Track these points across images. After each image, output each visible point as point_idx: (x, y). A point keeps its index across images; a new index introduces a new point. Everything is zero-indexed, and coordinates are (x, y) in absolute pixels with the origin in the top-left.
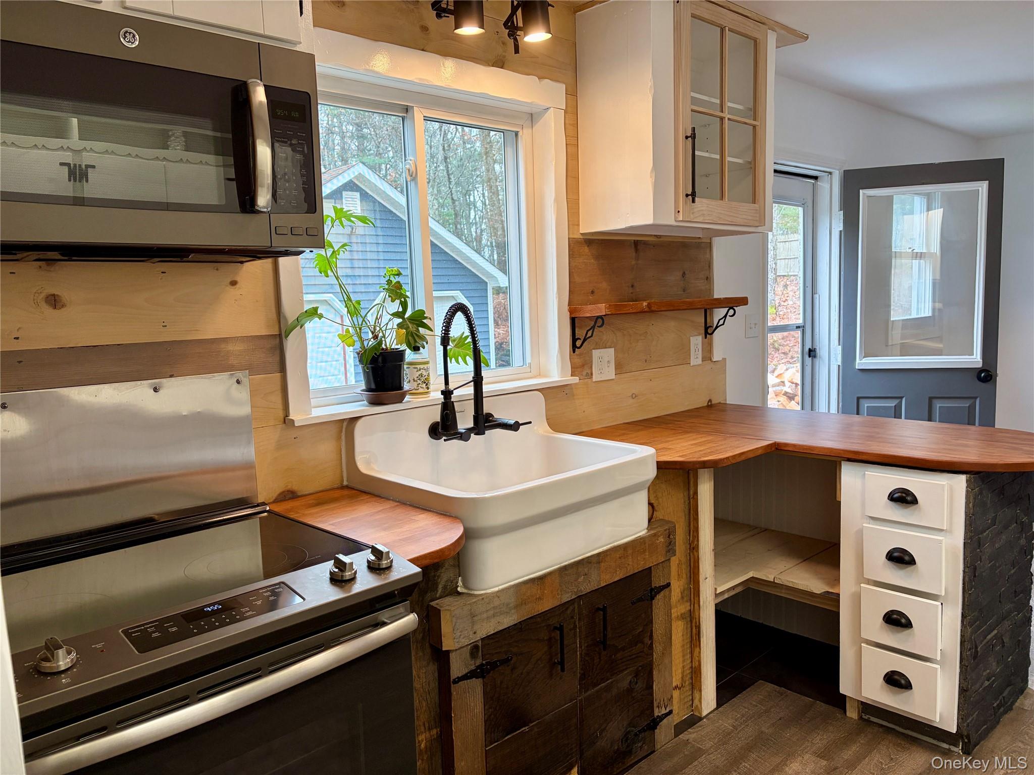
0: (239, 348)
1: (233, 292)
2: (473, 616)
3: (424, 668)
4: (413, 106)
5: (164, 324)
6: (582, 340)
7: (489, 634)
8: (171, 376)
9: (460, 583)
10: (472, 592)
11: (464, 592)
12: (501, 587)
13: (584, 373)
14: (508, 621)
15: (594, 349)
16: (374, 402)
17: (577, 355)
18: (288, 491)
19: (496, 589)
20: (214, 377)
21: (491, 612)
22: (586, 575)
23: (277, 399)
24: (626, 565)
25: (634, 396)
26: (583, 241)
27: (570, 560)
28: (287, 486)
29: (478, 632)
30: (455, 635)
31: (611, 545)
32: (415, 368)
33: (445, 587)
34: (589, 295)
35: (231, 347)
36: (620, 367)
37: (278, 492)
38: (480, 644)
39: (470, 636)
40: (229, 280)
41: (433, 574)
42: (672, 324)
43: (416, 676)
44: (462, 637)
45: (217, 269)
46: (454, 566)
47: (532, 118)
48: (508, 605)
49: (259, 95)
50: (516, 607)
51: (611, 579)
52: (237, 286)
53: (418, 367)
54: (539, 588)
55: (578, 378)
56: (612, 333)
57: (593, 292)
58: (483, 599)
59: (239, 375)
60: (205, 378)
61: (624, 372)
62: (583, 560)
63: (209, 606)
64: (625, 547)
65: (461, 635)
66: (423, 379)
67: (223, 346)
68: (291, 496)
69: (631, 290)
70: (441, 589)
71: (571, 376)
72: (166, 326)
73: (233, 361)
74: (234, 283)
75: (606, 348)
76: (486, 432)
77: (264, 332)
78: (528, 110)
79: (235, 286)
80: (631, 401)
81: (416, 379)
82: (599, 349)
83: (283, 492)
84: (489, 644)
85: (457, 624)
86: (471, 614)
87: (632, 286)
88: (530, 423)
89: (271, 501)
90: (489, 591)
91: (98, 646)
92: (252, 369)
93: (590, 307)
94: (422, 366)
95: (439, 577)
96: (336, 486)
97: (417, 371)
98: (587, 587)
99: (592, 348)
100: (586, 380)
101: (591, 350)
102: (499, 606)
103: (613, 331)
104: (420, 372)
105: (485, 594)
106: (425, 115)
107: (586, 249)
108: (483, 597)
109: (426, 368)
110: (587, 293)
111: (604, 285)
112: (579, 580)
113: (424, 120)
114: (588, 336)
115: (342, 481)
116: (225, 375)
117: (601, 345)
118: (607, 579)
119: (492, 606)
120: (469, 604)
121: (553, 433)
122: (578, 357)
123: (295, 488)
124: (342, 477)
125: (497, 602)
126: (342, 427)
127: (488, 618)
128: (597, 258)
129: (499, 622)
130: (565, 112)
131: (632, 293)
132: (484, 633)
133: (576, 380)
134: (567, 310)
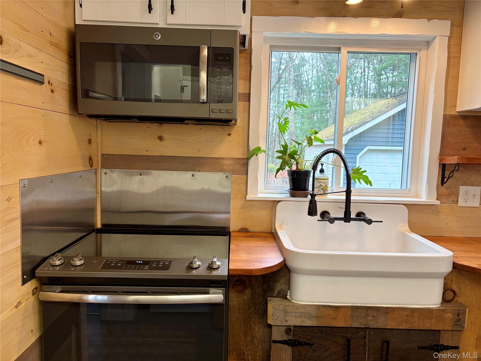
0: (229, 163)
1: (229, 138)
2: (286, 312)
3: (262, 329)
4: (341, 47)
5: (199, 150)
6: (447, 178)
7: (295, 325)
8: (200, 171)
9: (289, 294)
10: (292, 300)
11: (289, 298)
12: (307, 303)
13: (450, 200)
14: (308, 323)
16: (293, 195)
18: (245, 228)
19: (304, 303)
20: (217, 173)
21: (298, 314)
22: (374, 317)
23: (244, 187)
24: (413, 322)
26: (459, 116)
27: (362, 304)
28: (244, 226)
29: (288, 321)
30: (273, 318)
31: (401, 306)
32: (318, 181)
33: (279, 293)
34: (461, 150)
35: (225, 162)
37: (239, 228)
38: (292, 328)
39: (283, 322)
40: (228, 133)
41: (272, 284)
43: (257, 330)
44: (277, 320)
45: (223, 128)
46: (286, 283)
47: (428, 43)
48: (310, 314)
49: (205, 52)
50: (316, 317)
51: (396, 326)
52: (231, 136)
53: (320, 181)
54: (334, 312)
55: (440, 201)
56: (480, 176)
57: (464, 149)
58: (293, 305)
59: (227, 174)
60: (213, 174)
62: (373, 307)
63: (139, 261)
64: (413, 310)
65: (277, 319)
66: (321, 187)
67: (222, 161)
68: (245, 231)
70: (276, 293)
71: (437, 200)
72: (199, 151)
73: (226, 168)
74: (229, 135)
75: (474, 186)
76: (351, 221)
77: (240, 157)
78: (426, 39)
79: (230, 136)
81: (318, 187)
82: (463, 185)
83: (242, 228)
84: (298, 331)
85: (275, 312)
86: (285, 310)
88: (382, 222)
89: (236, 231)
90: (300, 303)
91: (94, 262)
92: (234, 172)
93: (450, 158)
94: (322, 181)
95: (275, 286)
96: (268, 231)
97: (319, 183)
98: (374, 324)
99: (459, 185)
100: (450, 204)
102: (304, 312)
104: (320, 184)
105: (297, 303)
106: (348, 51)
108: (294, 305)
109: (324, 182)
112: (368, 318)
113: (347, 53)
114: (450, 176)
115: (272, 230)
116: (221, 174)
117: (469, 184)
118: (391, 324)
119: (299, 311)
120: (284, 305)
121: (409, 233)
122: (445, 189)
123: (248, 228)
124: (272, 228)
125: (302, 310)
126: (274, 204)
127: (295, 316)
129: (303, 321)
130: (449, 38)
132: (292, 324)
133: (438, 203)
134: (437, 158)
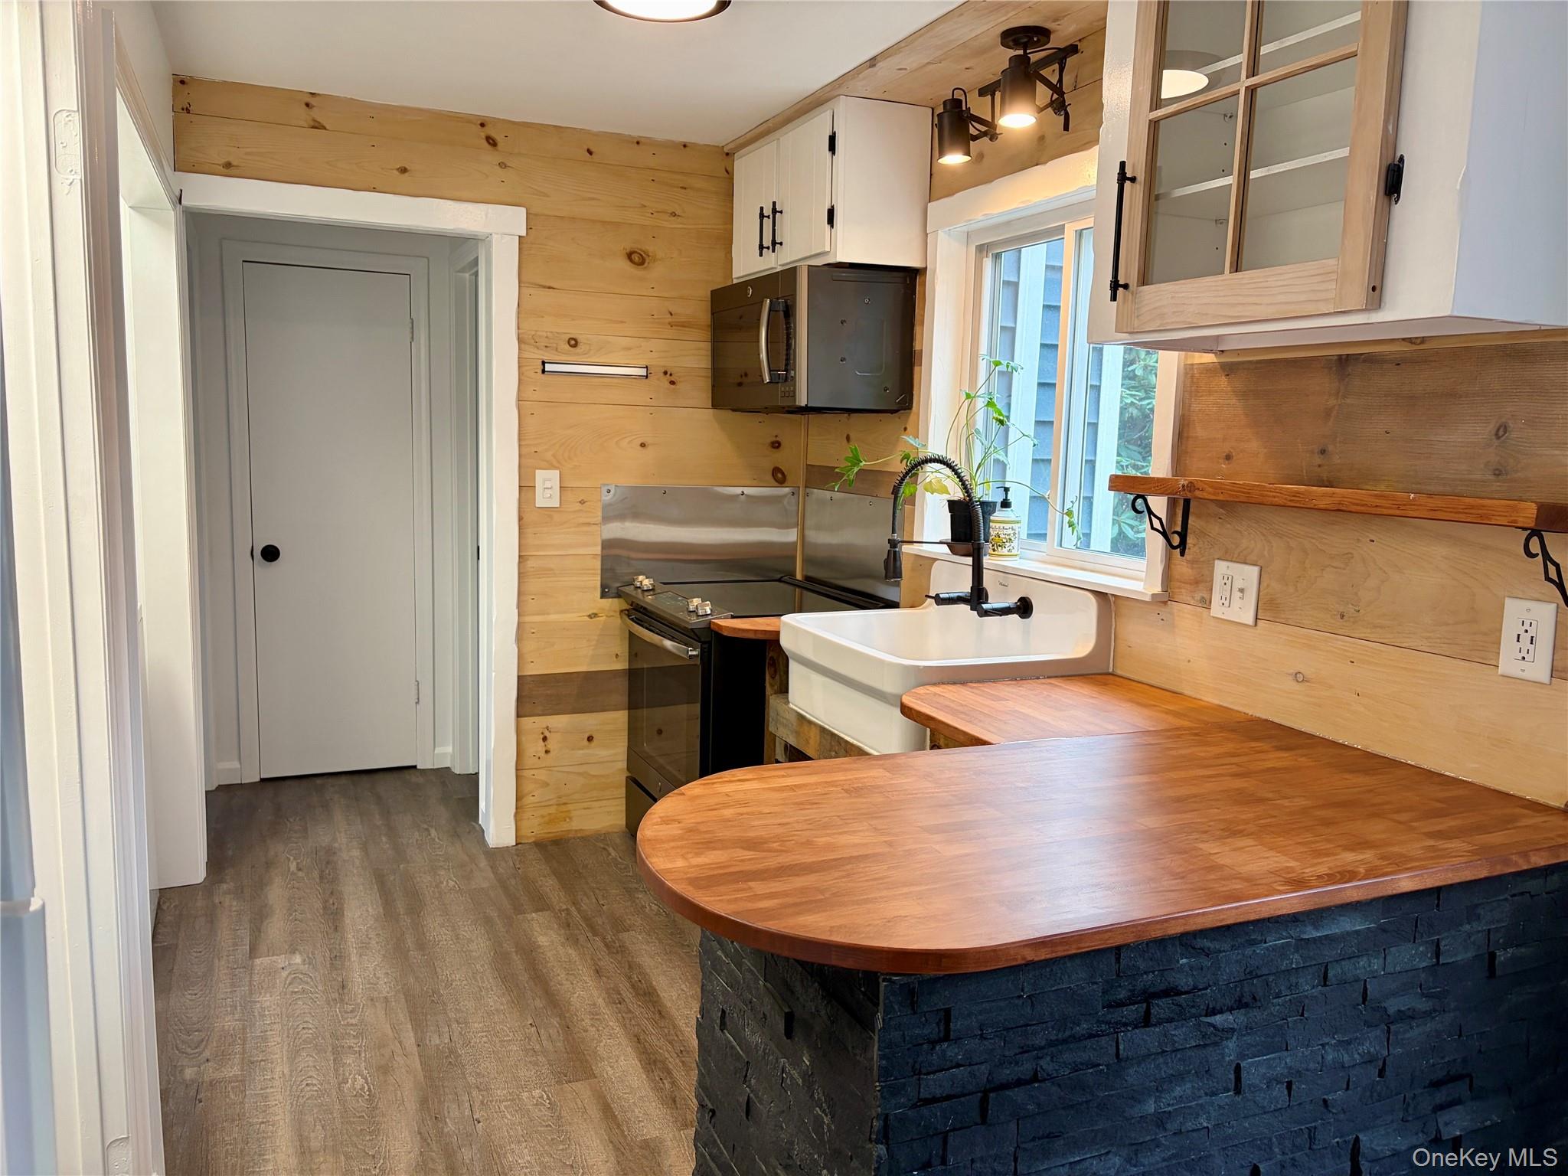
13: (1198, 596)
15: (1218, 559)
17: (1188, 561)
25: (1298, 677)
26: (1219, 367)
34: (1221, 461)
36: (1268, 608)
39: (775, 729)
42: (1439, 551)
52: (907, 432)
56: (1263, 538)
57: (1228, 457)
61: (1283, 621)
69: (1318, 460)
71: (1163, 591)
75: (1245, 563)
80: (1291, 685)
82: (1231, 561)
87: (1323, 452)
99: (1216, 557)
100: (1199, 609)
101: (1214, 560)
103: (1264, 535)
107: (1223, 381)
110: (1218, 458)
111: (1254, 445)
113: (1077, 234)
117: (1236, 556)
122: (1189, 565)
128: (1243, 395)
131: (1319, 466)
